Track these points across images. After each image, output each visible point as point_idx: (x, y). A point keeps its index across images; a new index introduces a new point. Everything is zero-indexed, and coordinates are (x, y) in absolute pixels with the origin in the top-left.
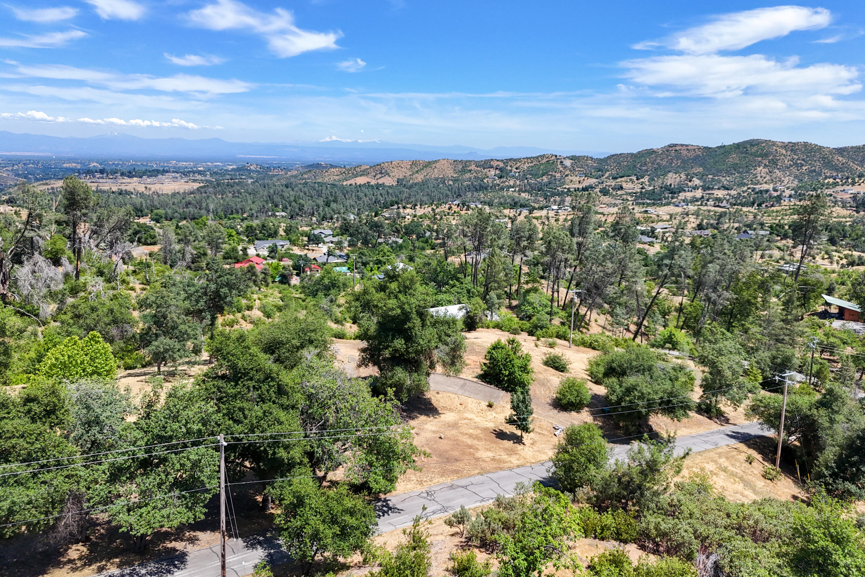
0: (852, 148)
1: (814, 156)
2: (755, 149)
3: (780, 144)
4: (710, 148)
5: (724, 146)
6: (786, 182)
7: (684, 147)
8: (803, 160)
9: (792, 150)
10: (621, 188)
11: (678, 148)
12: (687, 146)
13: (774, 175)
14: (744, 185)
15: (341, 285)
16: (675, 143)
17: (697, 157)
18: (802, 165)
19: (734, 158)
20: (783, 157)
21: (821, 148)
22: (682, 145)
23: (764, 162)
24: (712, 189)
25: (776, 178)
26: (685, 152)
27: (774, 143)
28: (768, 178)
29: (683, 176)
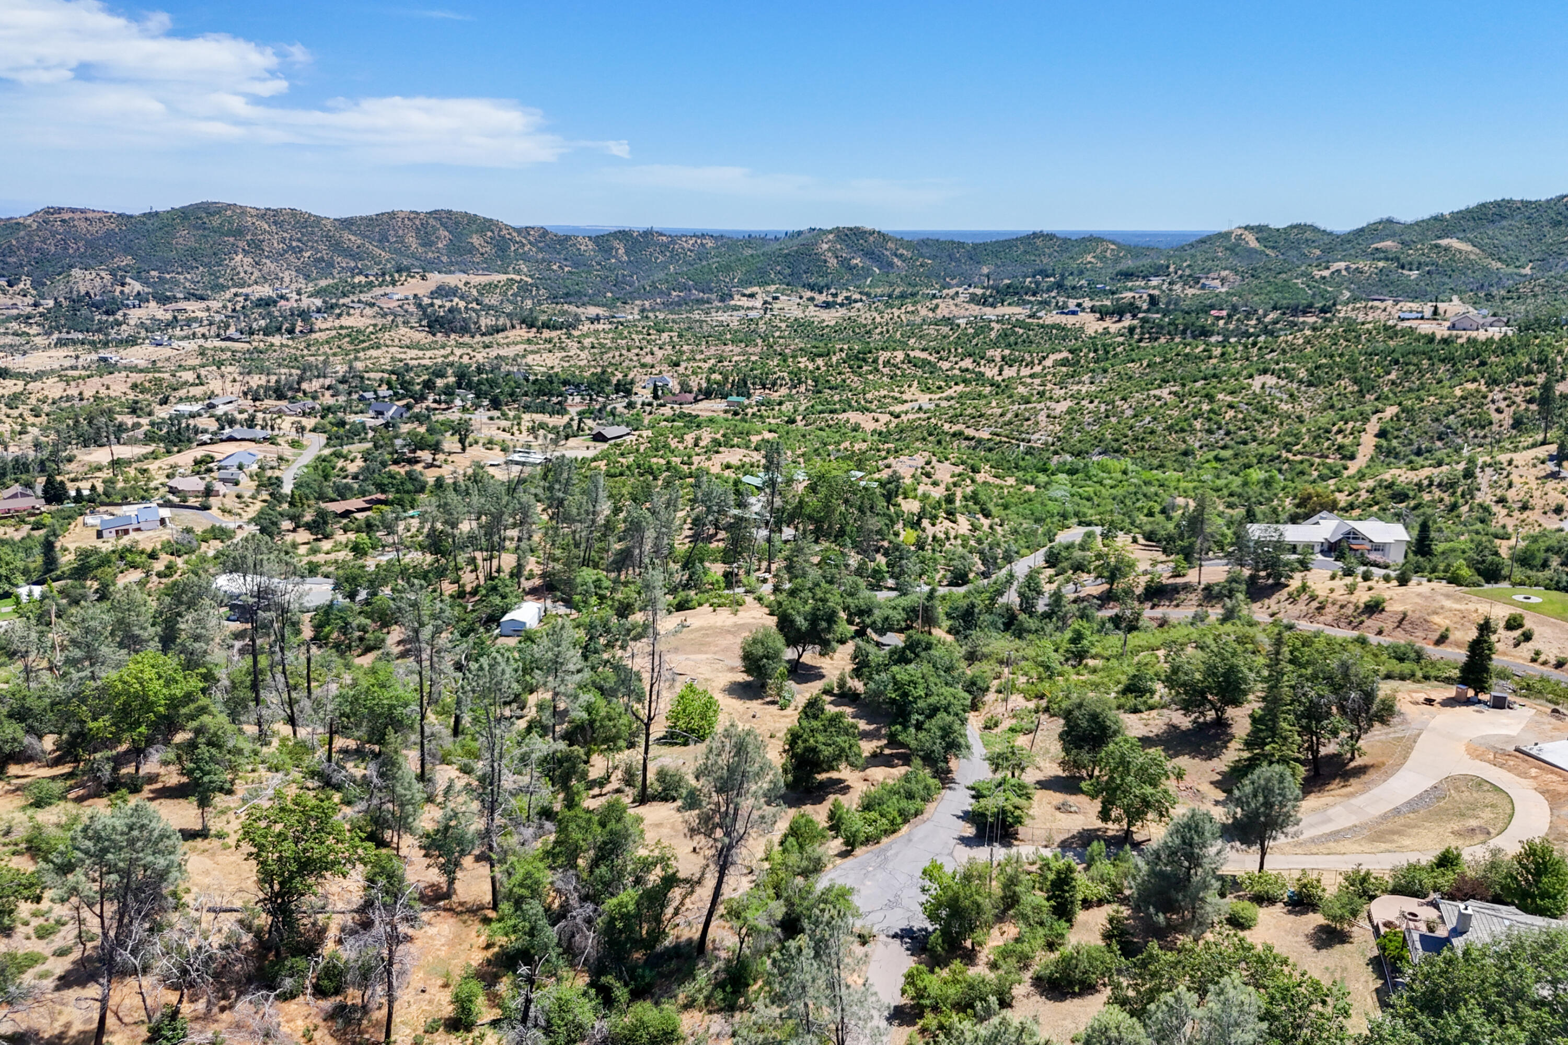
0: (361, 218)
1: (313, 233)
2: (216, 221)
3: (254, 212)
4: (131, 217)
5: (157, 213)
6: (287, 280)
7: (77, 215)
8: (299, 240)
9: (275, 223)
11: (66, 216)
12: (82, 211)
13: (265, 270)
14: (223, 288)
16: (56, 205)
17: (109, 235)
18: (301, 251)
19: (184, 238)
20: (267, 236)
21: (318, 219)
22: (73, 211)
23: (240, 244)
24: (175, 299)
25: (269, 273)
26: (83, 225)
27: (243, 211)
28: (257, 274)
29: (108, 278)
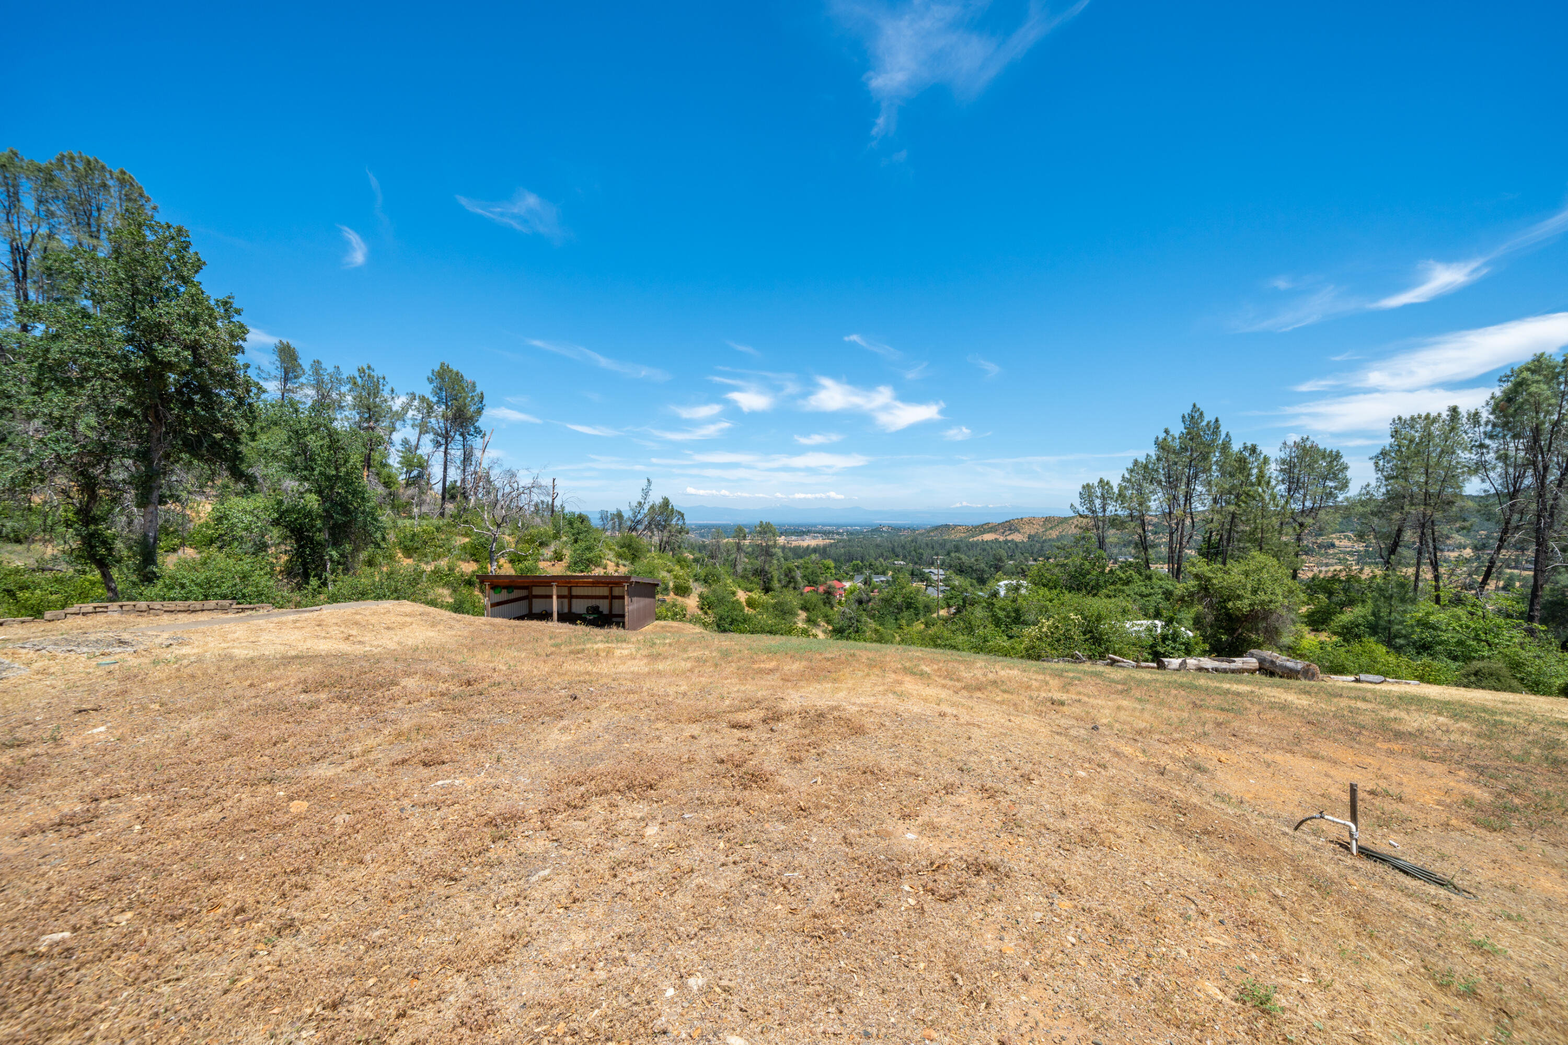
10: (1333, 545)
15: (921, 607)
